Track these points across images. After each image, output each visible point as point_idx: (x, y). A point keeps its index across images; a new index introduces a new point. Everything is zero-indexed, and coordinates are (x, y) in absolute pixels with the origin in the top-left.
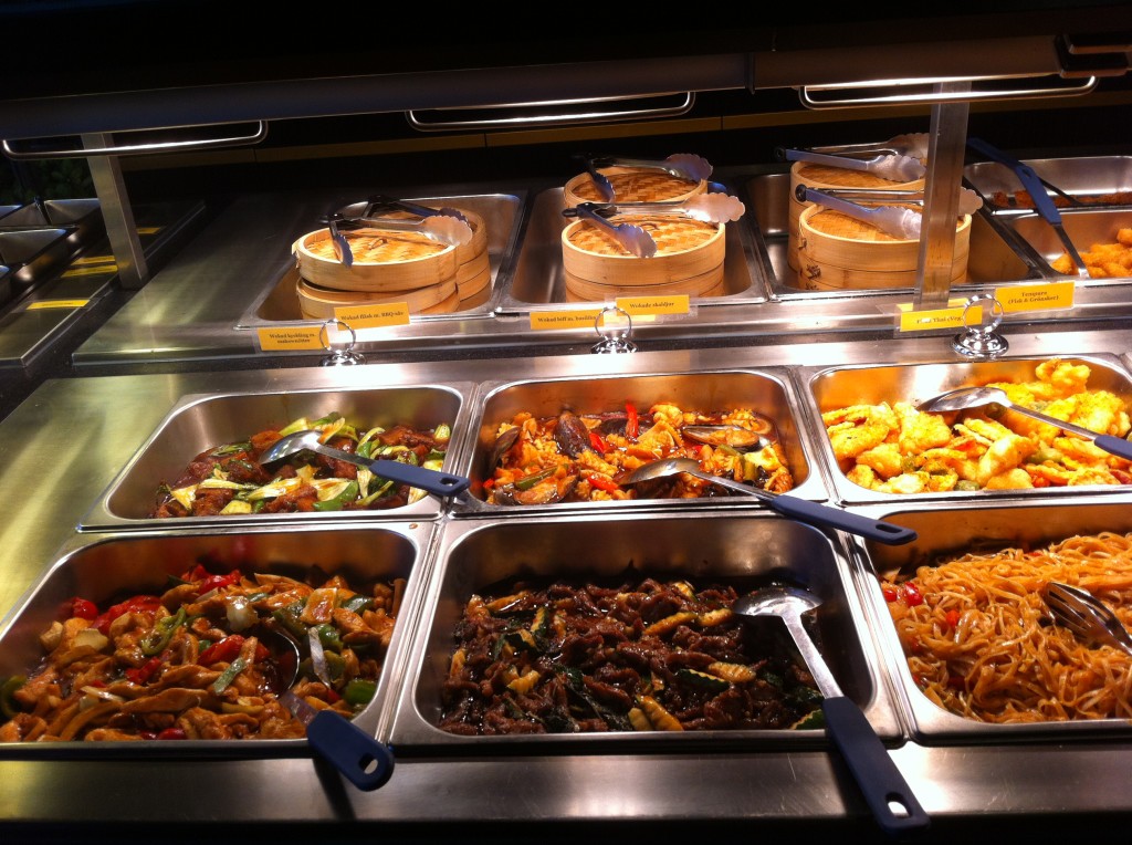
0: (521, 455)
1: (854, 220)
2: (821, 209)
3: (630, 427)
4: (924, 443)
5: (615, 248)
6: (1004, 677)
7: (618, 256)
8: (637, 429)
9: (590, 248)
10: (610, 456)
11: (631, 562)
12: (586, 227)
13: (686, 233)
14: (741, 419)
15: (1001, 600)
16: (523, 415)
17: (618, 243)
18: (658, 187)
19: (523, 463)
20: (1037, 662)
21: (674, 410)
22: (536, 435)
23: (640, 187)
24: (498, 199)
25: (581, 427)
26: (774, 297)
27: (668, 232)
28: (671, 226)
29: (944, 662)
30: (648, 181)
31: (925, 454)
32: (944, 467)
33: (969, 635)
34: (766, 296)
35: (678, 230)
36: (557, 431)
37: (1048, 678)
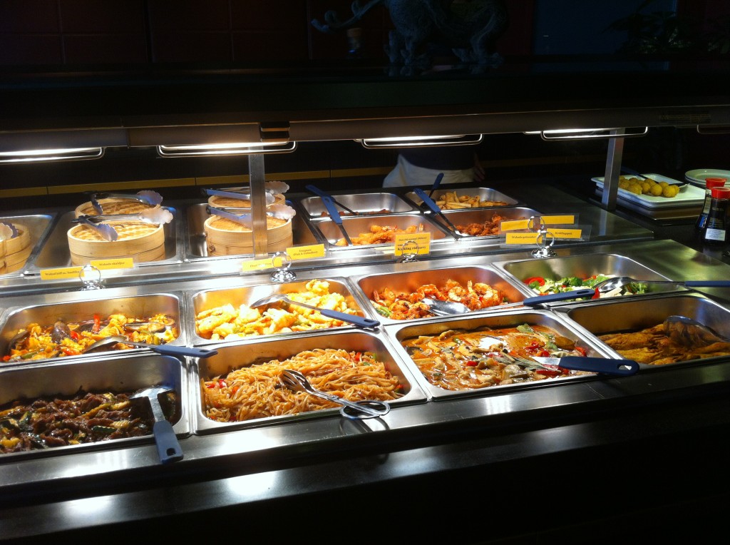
0: (28, 343)
1: (233, 222)
2: (219, 218)
3: (95, 327)
4: (246, 321)
5: (98, 237)
6: (252, 410)
7: (99, 241)
8: (99, 328)
9: (84, 238)
10: (81, 341)
11: (81, 387)
12: (85, 228)
13: (141, 230)
14: (159, 319)
15: (260, 380)
16: (33, 324)
17: (100, 235)
18: (133, 208)
19: (29, 347)
20: (268, 402)
21: (122, 317)
22: (41, 335)
23: (121, 208)
24: (39, 218)
25: (67, 329)
26: (187, 260)
27: (131, 229)
28: (134, 227)
29: (228, 409)
30: (128, 205)
31: (245, 325)
32: (252, 330)
33: (241, 395)
34: (182, 259)
35: (137, 228)
36: (52, 331)
37: (272, 408)
